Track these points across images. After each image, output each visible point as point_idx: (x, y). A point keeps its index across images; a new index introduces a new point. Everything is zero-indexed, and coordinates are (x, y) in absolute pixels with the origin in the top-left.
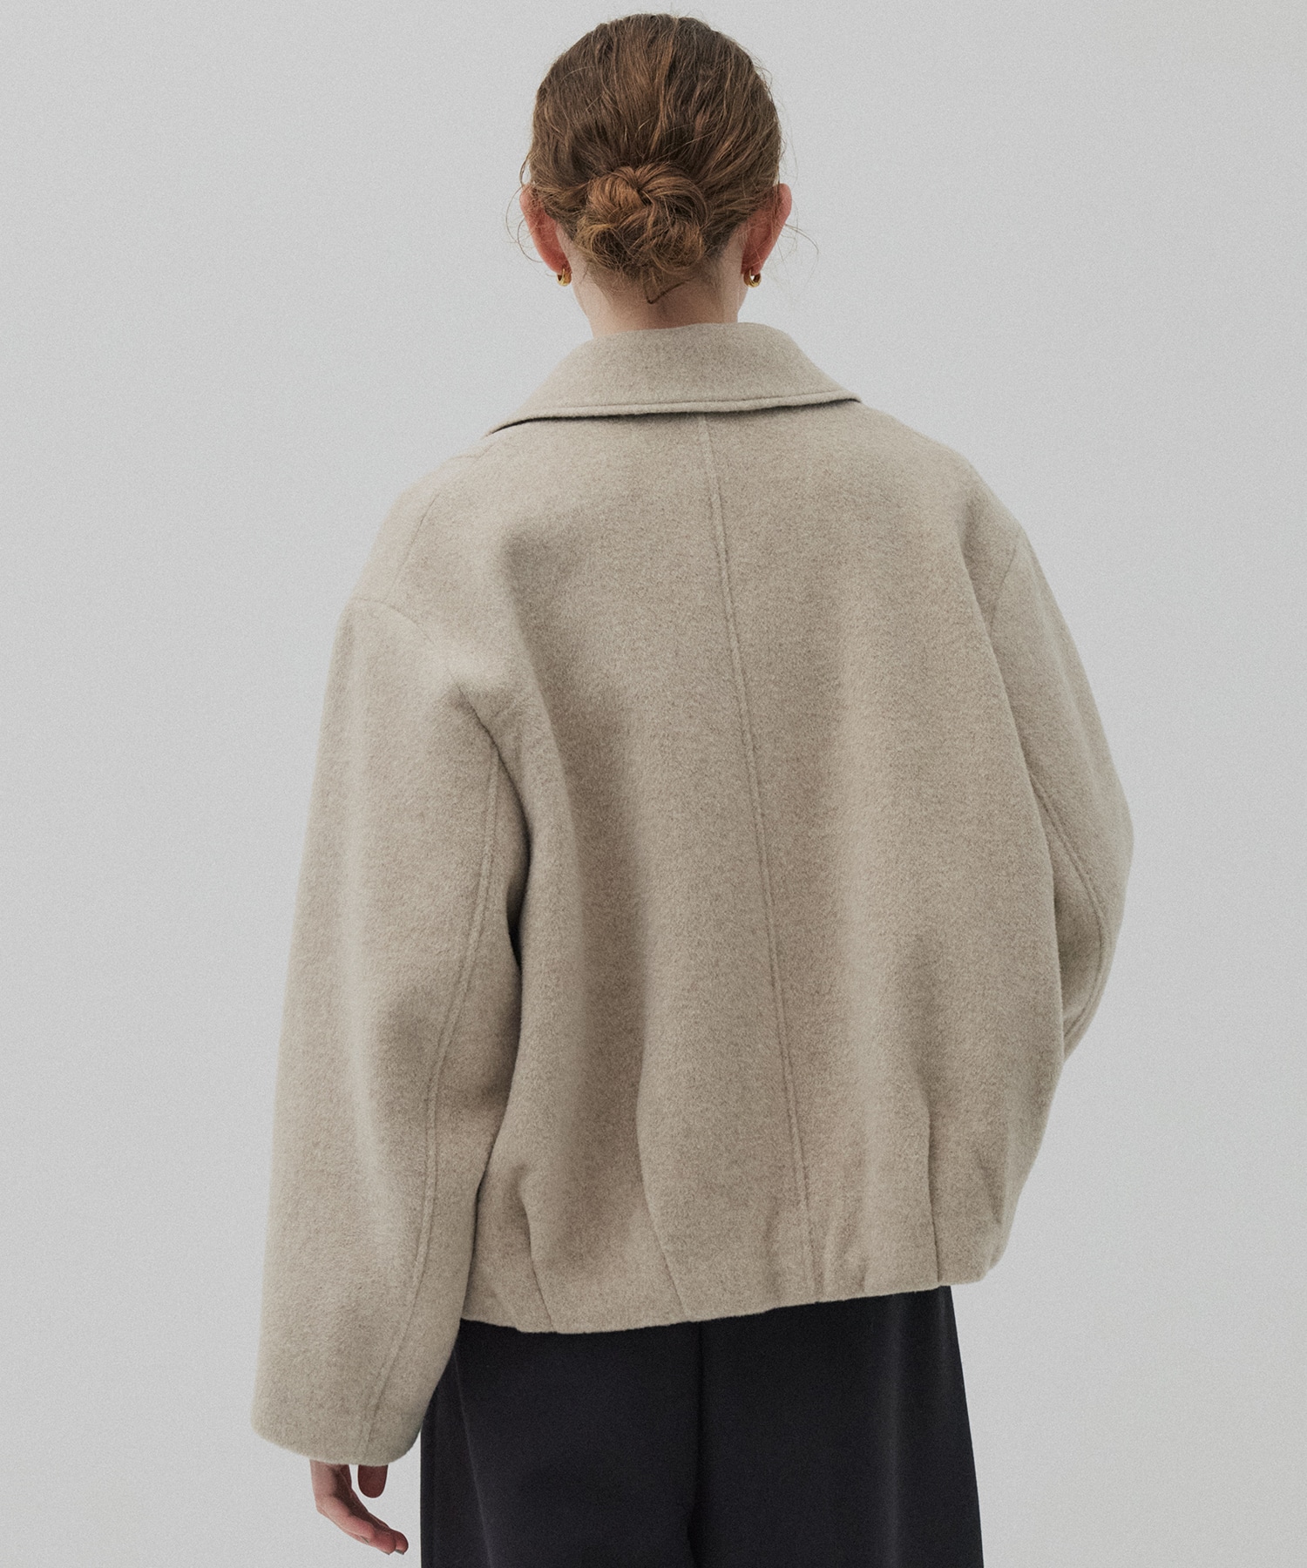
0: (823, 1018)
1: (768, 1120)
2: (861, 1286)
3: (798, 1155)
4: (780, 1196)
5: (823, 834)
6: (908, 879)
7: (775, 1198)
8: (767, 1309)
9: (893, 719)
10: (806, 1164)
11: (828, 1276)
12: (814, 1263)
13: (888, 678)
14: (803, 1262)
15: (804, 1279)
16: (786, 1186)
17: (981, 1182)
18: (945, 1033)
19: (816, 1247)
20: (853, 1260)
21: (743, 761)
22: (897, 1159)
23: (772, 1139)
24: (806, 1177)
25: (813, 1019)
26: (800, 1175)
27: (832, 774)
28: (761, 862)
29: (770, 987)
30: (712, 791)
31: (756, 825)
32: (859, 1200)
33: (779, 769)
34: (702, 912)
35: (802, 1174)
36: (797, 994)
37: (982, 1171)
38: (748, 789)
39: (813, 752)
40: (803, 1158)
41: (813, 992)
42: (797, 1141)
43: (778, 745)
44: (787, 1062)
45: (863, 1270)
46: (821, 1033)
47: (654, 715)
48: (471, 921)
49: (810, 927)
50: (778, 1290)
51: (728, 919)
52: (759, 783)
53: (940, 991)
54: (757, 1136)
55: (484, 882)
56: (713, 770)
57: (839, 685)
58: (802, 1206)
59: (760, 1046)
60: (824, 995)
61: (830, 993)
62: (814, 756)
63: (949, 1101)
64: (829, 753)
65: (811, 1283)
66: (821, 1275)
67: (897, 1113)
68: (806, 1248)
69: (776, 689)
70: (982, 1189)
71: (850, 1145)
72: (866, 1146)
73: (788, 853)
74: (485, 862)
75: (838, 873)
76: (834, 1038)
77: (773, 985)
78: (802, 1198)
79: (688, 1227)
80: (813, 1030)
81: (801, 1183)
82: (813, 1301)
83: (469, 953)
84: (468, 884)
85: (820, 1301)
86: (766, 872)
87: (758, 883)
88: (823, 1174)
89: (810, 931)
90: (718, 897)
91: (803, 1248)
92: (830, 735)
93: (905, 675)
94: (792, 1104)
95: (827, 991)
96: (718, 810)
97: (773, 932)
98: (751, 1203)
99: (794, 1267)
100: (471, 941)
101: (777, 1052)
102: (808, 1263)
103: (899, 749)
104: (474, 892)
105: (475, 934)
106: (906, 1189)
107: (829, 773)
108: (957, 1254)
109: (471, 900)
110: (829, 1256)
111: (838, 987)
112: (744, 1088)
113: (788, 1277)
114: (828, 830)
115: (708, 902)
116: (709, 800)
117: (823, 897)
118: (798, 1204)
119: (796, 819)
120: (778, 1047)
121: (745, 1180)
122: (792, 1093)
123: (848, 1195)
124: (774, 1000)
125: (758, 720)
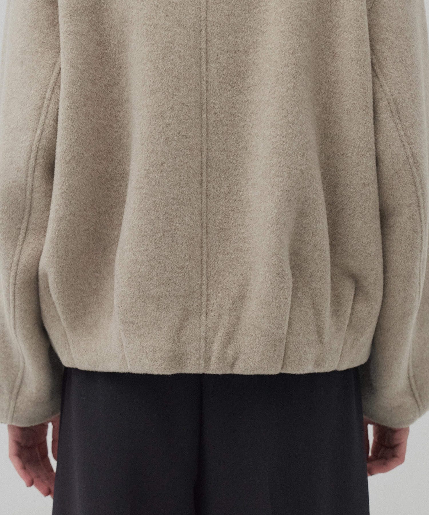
0: (230, 209)
1: (187, 263)
2: (232, 368)
3: (204, 287)
4: (190, 309)
5: (246, 100)
6: (299, 135)
7: (188, 310)
8: (173, 373)
9: (298, 36)
10: (209, 293)
11: (213, 359)
12: (206, 351)
13: (297, 10)
14: (199, 350)
15: (199, 359)
16: (195, 304)
17: (313, 317)
18: (307, 229)
19: (209, 342)
20: (230, 353)
21: (199, 47)
22: (274, 300)
23: (189, 275)
24: (207, 300)
25: (224, 209)
26: (204, 299)
27: (256, 64)
28: (202, 109)
29: (199, 185)
30: (173, 62)
31: (201, 87)
32: (238, 318)
33: (222, 56)
34: (157, 133)
35: (205, 298)
36: (216, 193)
37: (314, 310)
38: (199, 65)
39: (246, 49)
40: (207, 289)
41: (226, 192)
42: (205, 278)
43: (223, 41)
44: (205, 231)
45: (236, 359)
46: (228, 217)
47: (145, 12)
48: (37, 124)
49: (230, 154)
50: (182, 363)
51: (173, 140)
52: (207, 62)
53: (309, 205)
54: (179, 271)
55: (46, 102)
56: (176, 49)
57: (267, 10)
58: (203, 317)
59: (187, 218)
60: (232, 195)
61: (236, 194)
62: (246, 51)
63: (301, 268)
64: (256, 51)
65: (202, 362)
66: (209, 358)
67: (278, 274)
68: (203, 341)
69: (226, 7)
70: (313, 321)
71: (238, 286)
72: (249, 288)
73: (221, 107)
74: (49, 91)
75: (251, 124)
76: (235, 222)
77: (201, 184)
78: (204, 311)
79: (131, 317)
80: (223, 215)
81: (204, 303)
82: (201, 372)
83: (35, 142)
84: (38, 103)
85: (206, 373)
86: (204, 116)
87: (198, 121)
88: (218, 300)
89: (229, 156)
90: (168, 125)
91: (200, 341)
92: (257, 40)
93: (308, 9)
94: (205, 257)
95: (235, 193)
96: (176, 73)
97: (204, 152)
98: (171, 310)
99: (194, 352)
100: (36, 136)
101: (199, 224)
102: (203, 350)
103: (299, 55)
104: (40, 108)
105: (39, 132)
106: (276, 318)
107: (254, 64)
108: (295, 357)
109: (38, 112)
110: (216, 348)
111: (242, 192)
112: (173, 241)
113: (189, 357)
114: (249, 98)
115: (161, 127)
116: (170, 66)
117: (240, 137)
118: (201, 315)
119: (229, 88)
120: (200, 221)
121: (168, 296)
122: (205, 250)
123: (232, 315)
124: (201, 193)
125: (212, 24)
